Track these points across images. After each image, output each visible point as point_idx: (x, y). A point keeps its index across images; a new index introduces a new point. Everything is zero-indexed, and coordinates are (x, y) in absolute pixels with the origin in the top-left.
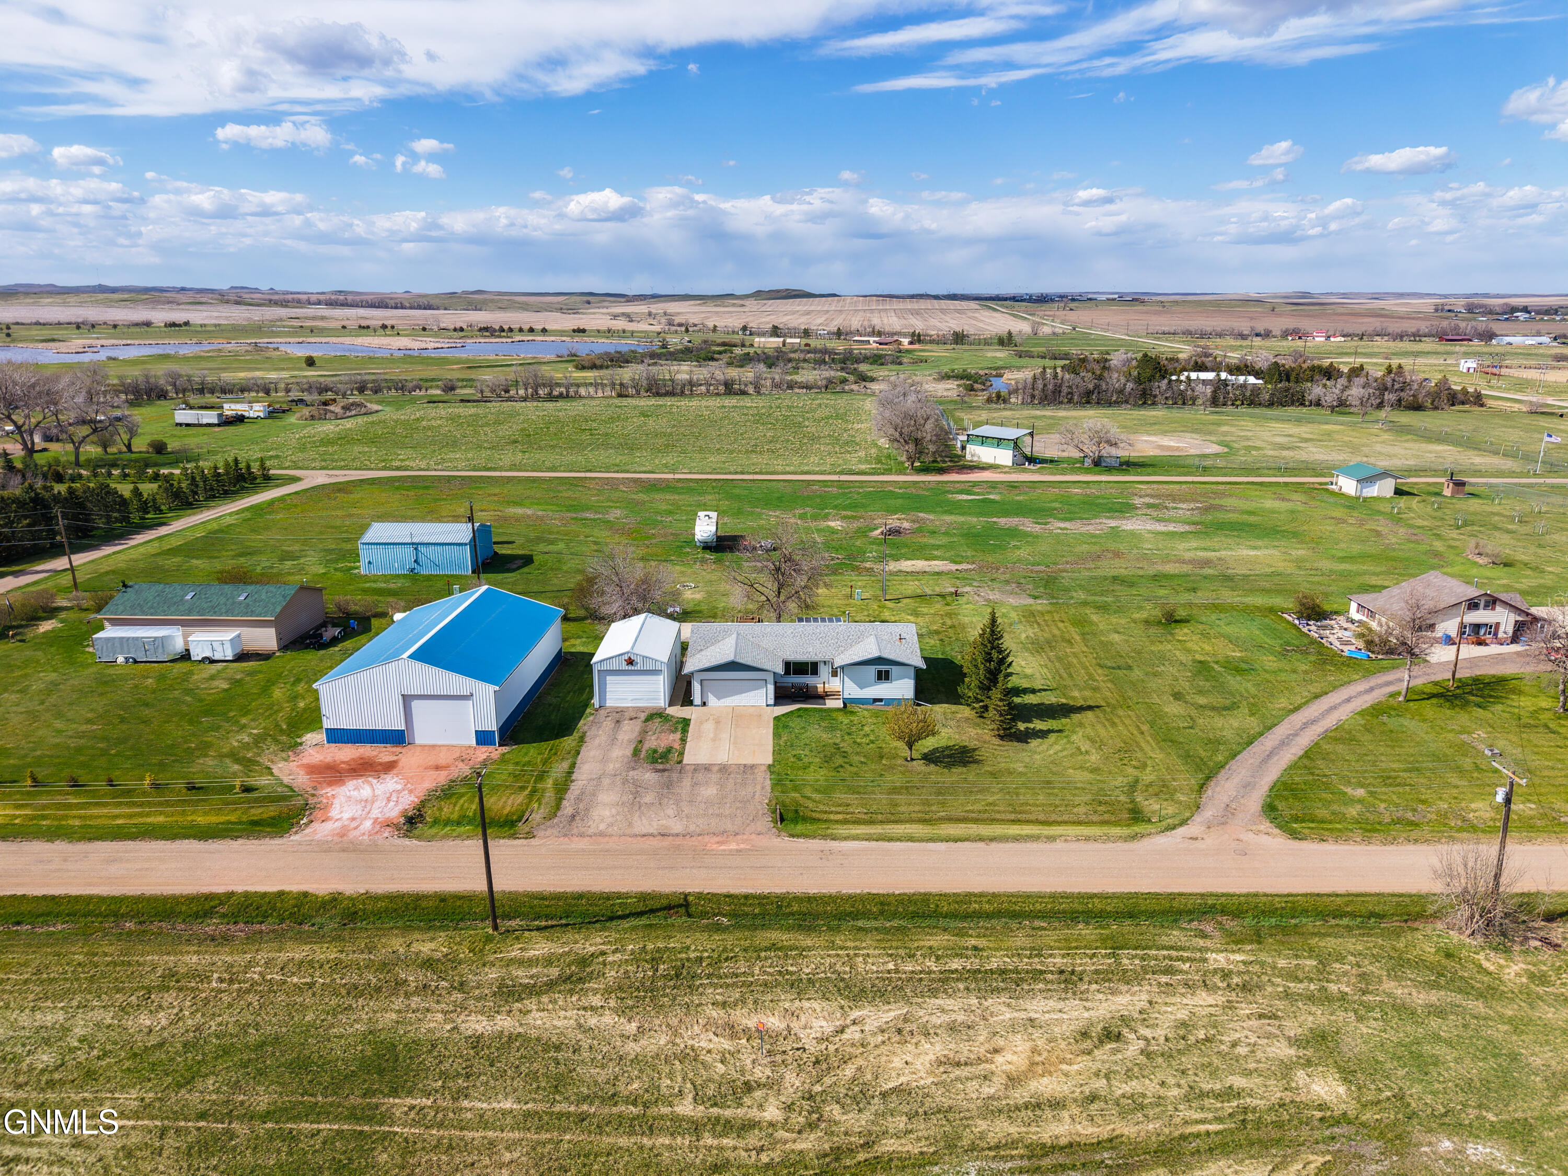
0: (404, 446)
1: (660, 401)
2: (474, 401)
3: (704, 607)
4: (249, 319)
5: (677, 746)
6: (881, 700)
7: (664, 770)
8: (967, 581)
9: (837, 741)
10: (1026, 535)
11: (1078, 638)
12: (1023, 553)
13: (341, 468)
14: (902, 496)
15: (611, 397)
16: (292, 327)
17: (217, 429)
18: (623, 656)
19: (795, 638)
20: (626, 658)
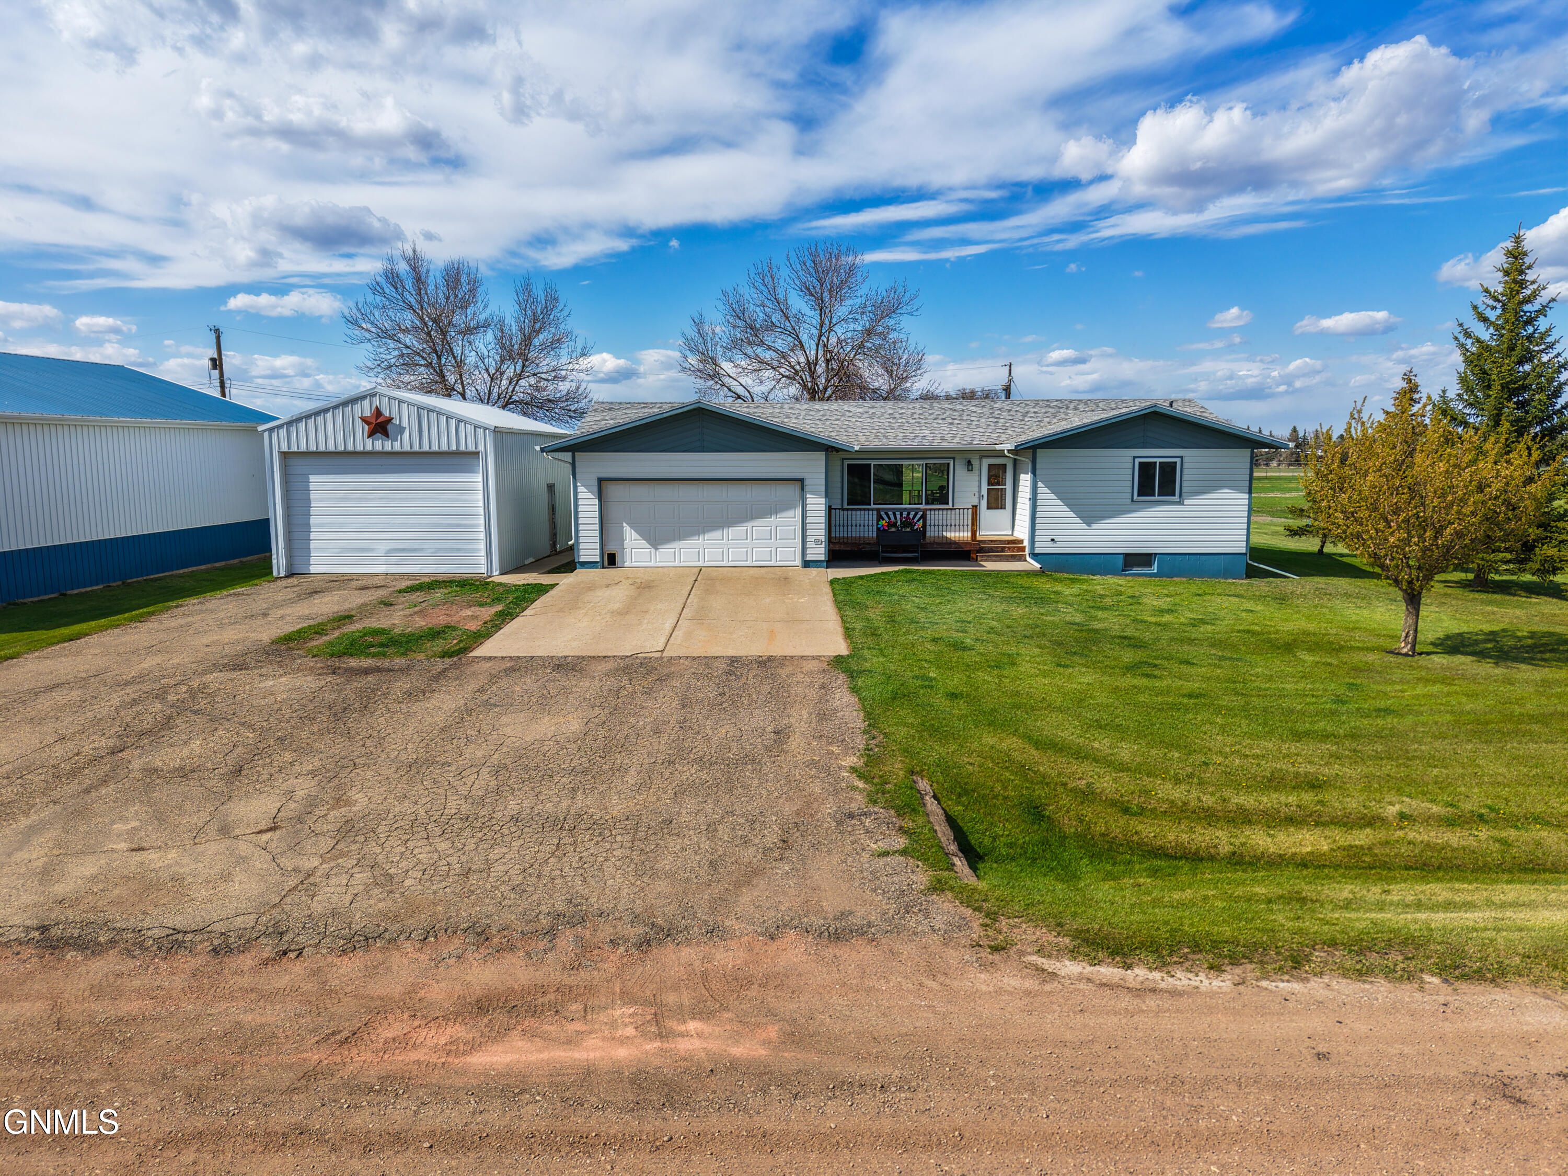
5: (474, 626)
6: (1145, 559)
18: (357, 407)
19: (876, 419)
20: (367, 413)
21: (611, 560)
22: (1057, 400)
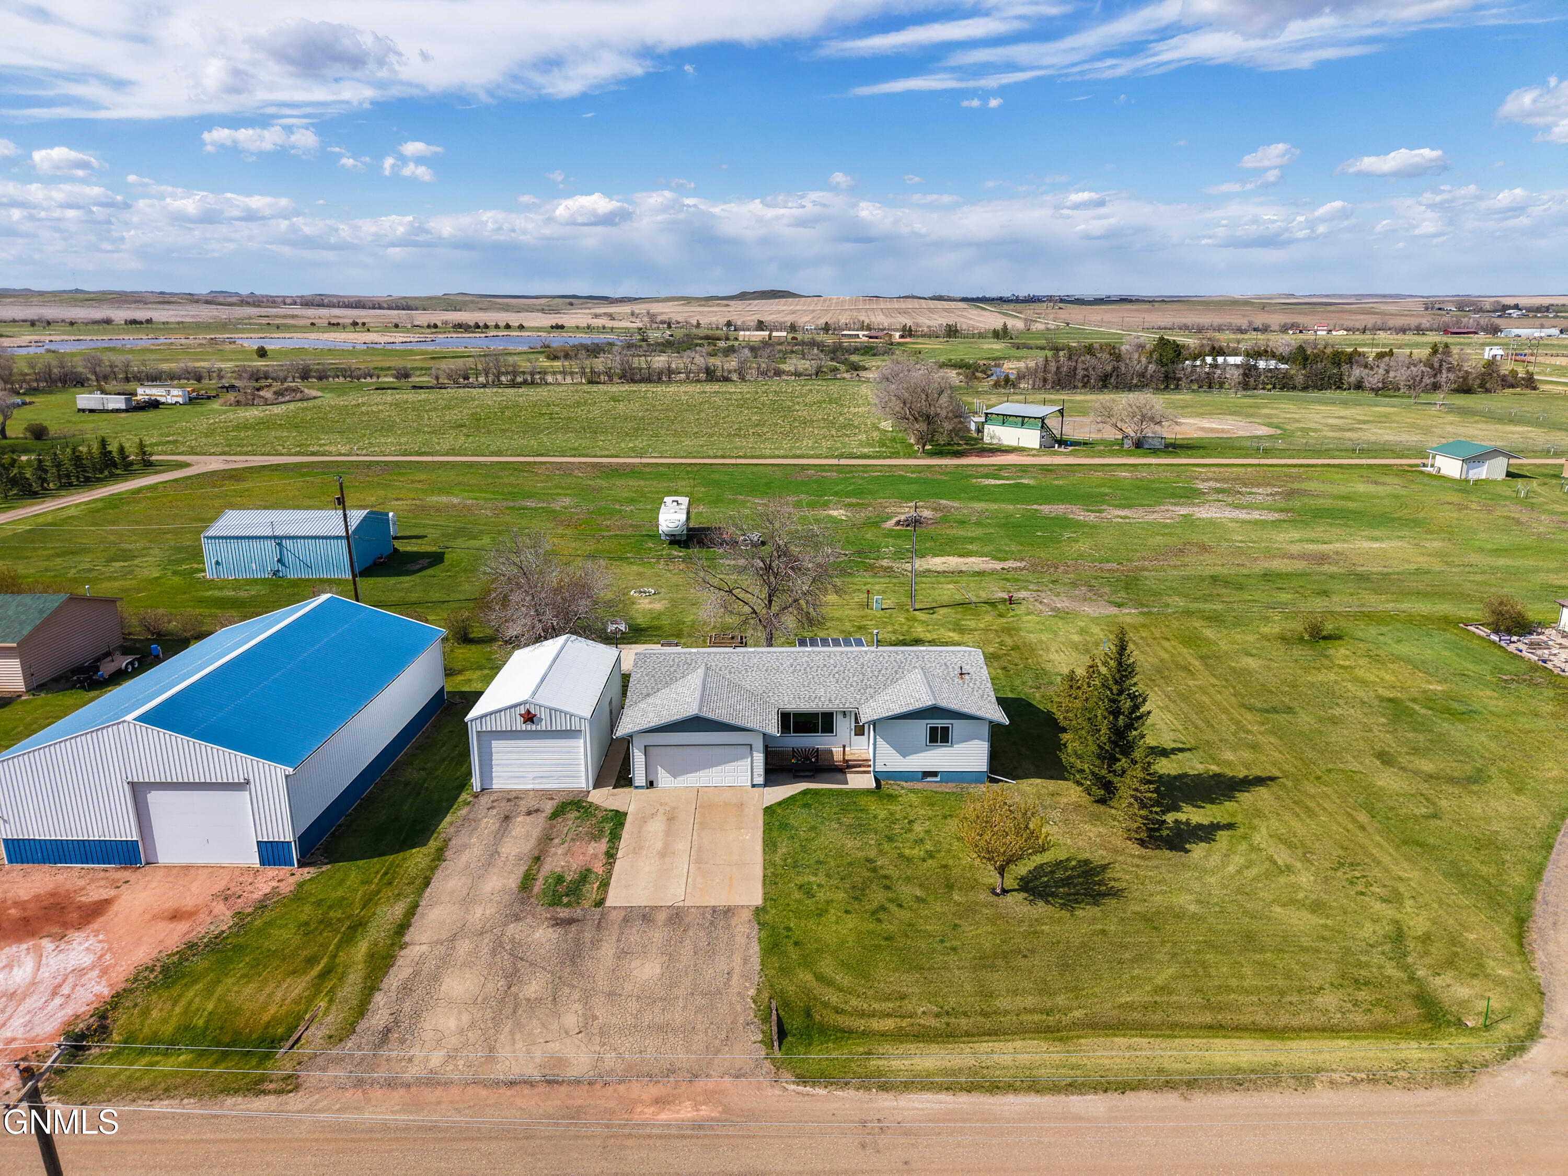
0: (331, 431)
1: (634, 387)
2: (428, 388)
3: (665, 622)
4: (215, 317)
5: (598, 868)
6: (934, 774)
7: (570, 921)
8: (1023, 584)
9: (872, 854)
10: (1079, 525)
11: (1197, 663)
12: (1083, 546)
13: (246, 454)
14: (916, 481)
15: (581, 383)
16: (260, 324)
17: (123, 415)
18: (517, 709)
20: (523, 712)
21: (651, 784)
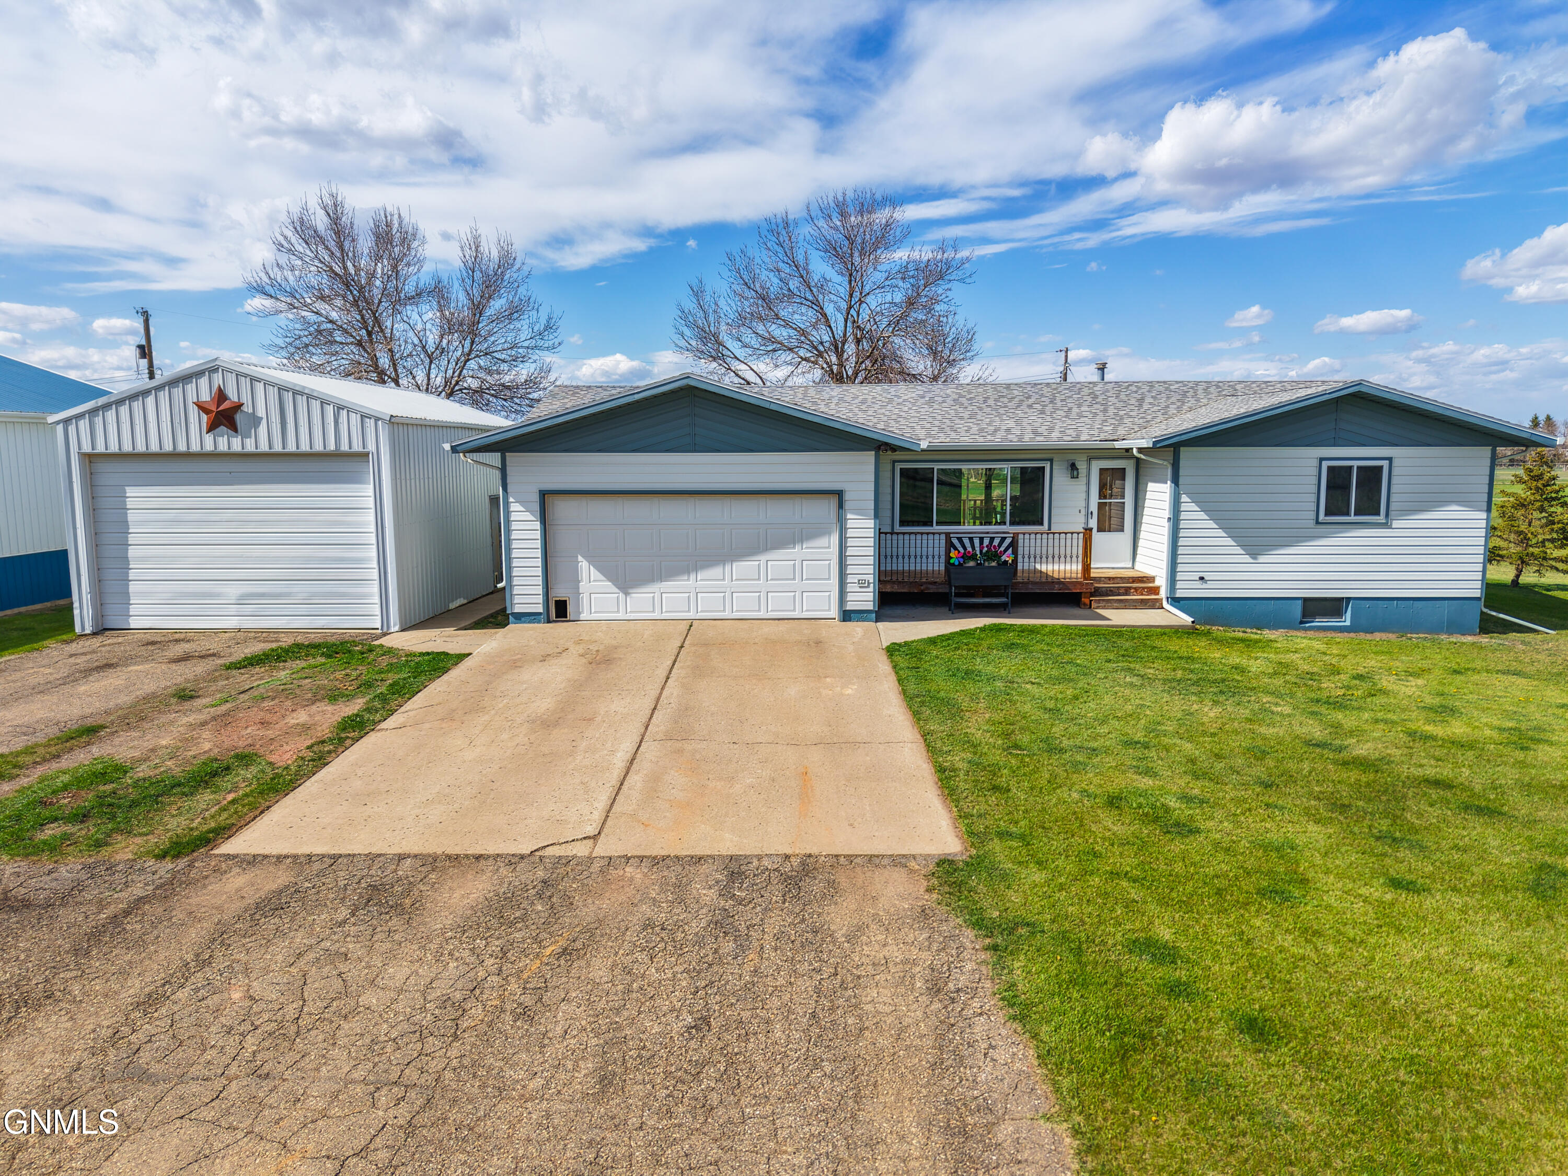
18: (191, 388)
19: (936, 406)
20: (205, 397)
21: (561, 610)
22: (1177, 382)
